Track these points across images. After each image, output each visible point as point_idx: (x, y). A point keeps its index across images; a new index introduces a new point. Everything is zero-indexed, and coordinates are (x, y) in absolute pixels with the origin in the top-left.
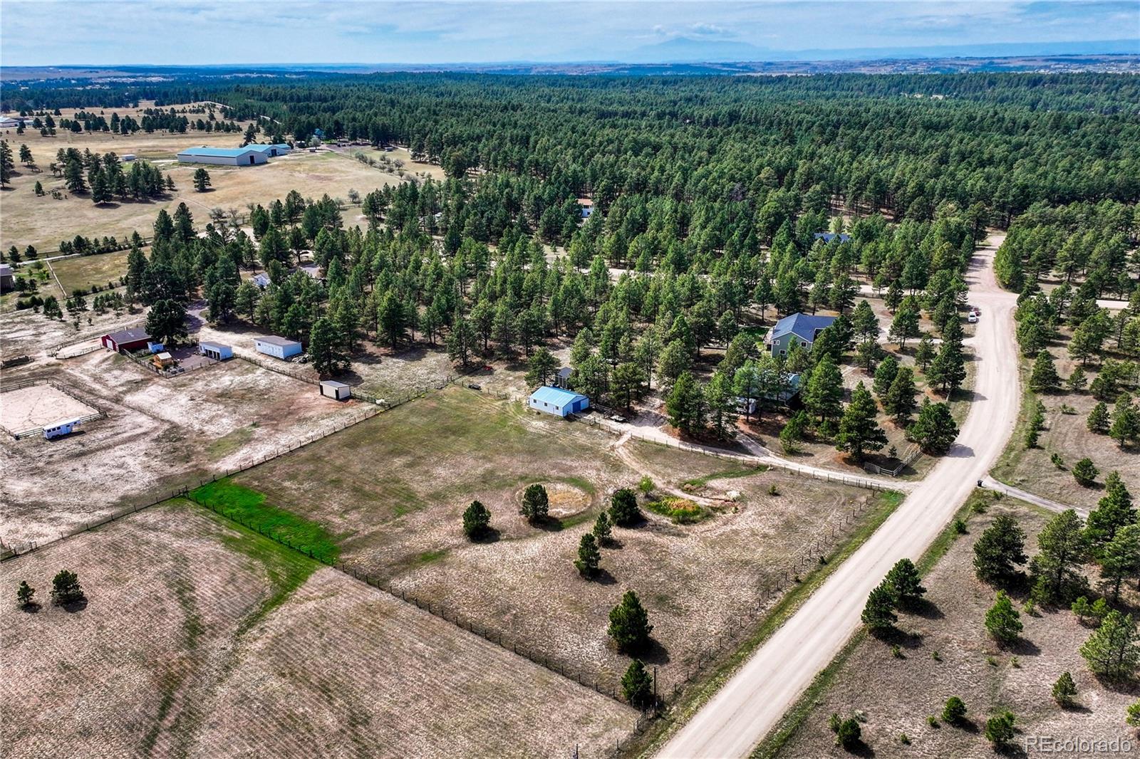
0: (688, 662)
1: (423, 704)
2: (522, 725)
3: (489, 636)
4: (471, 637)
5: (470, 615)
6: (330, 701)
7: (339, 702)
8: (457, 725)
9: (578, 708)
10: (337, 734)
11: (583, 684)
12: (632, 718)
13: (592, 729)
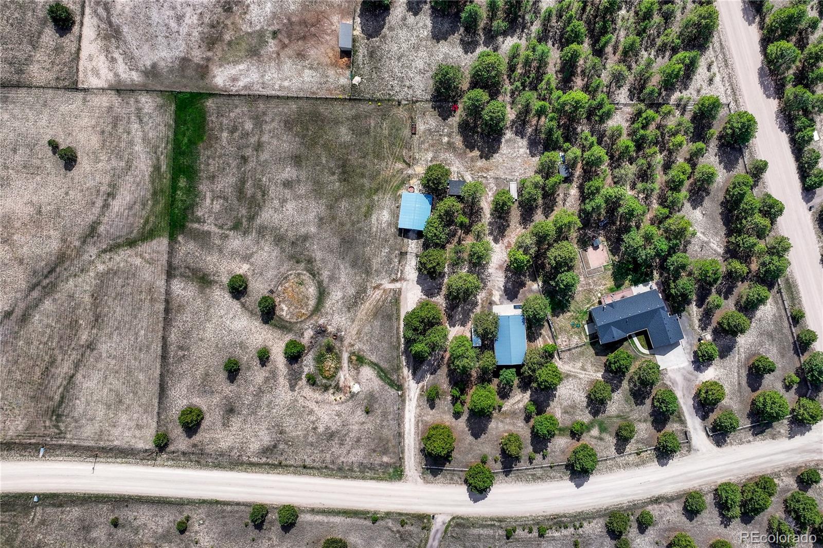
0: (195, 446)
1: (113, 362)
2: (124, 407)
3: (164, 357)
4: (159, 349)
5: (173, 337)
6: (93, 327)
7: (94, 331)
8: (111, 384)
9: (145, 421)
10: (80, 346)
11: (158, 413)
12: (150, 445)
13: (137, 433)
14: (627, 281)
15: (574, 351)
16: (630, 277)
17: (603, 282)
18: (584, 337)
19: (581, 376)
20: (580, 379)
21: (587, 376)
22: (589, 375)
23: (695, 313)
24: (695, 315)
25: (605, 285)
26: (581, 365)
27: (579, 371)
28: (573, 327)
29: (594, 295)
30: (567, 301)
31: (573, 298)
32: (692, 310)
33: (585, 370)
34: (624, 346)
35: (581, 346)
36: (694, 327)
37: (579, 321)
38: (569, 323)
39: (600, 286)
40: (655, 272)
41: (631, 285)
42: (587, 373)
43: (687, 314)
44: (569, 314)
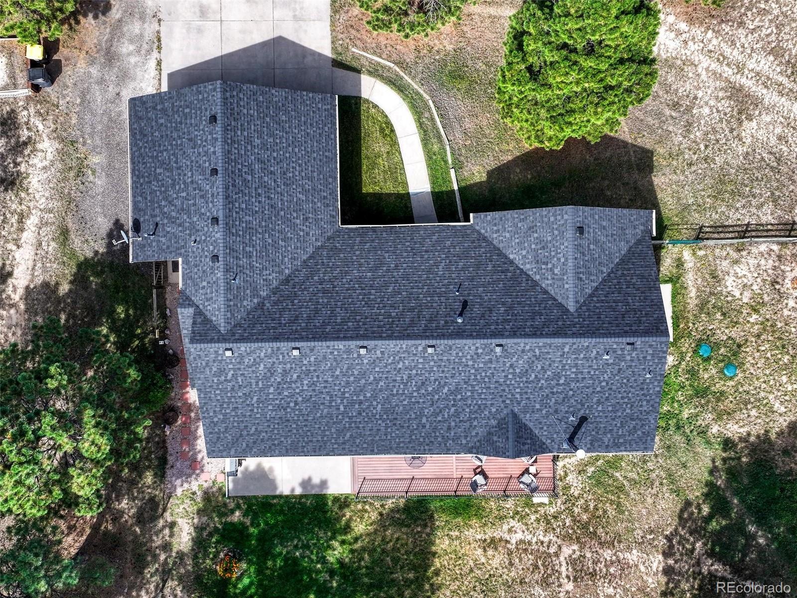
14: (360, 528)
15: (767, 216)
16: (337, 552)
17: (497, 559)
18: (690, 279)
19: (765, 64)
20: (776, 52)
21: (735, 54)
22: (722, 59)
23: (28, 236)
24: (32, 222)
25: (493, 543)
26: (749, 128)
27: (770, 97)
28: (737, 348)
29: (571, 500)
30: (720, 506)
31: (684, 515)
32: (40, 257)
33: (736, 93)
34: (491, 163)
35: (720, 230)
36: (62, 154)
37: (692, 373)
38: (750, 378)
39: (524, 547)
40: (184, 539)
41: (343, 502)
42: (728, 72)
43: (76, 242)
44: (734, 429)
